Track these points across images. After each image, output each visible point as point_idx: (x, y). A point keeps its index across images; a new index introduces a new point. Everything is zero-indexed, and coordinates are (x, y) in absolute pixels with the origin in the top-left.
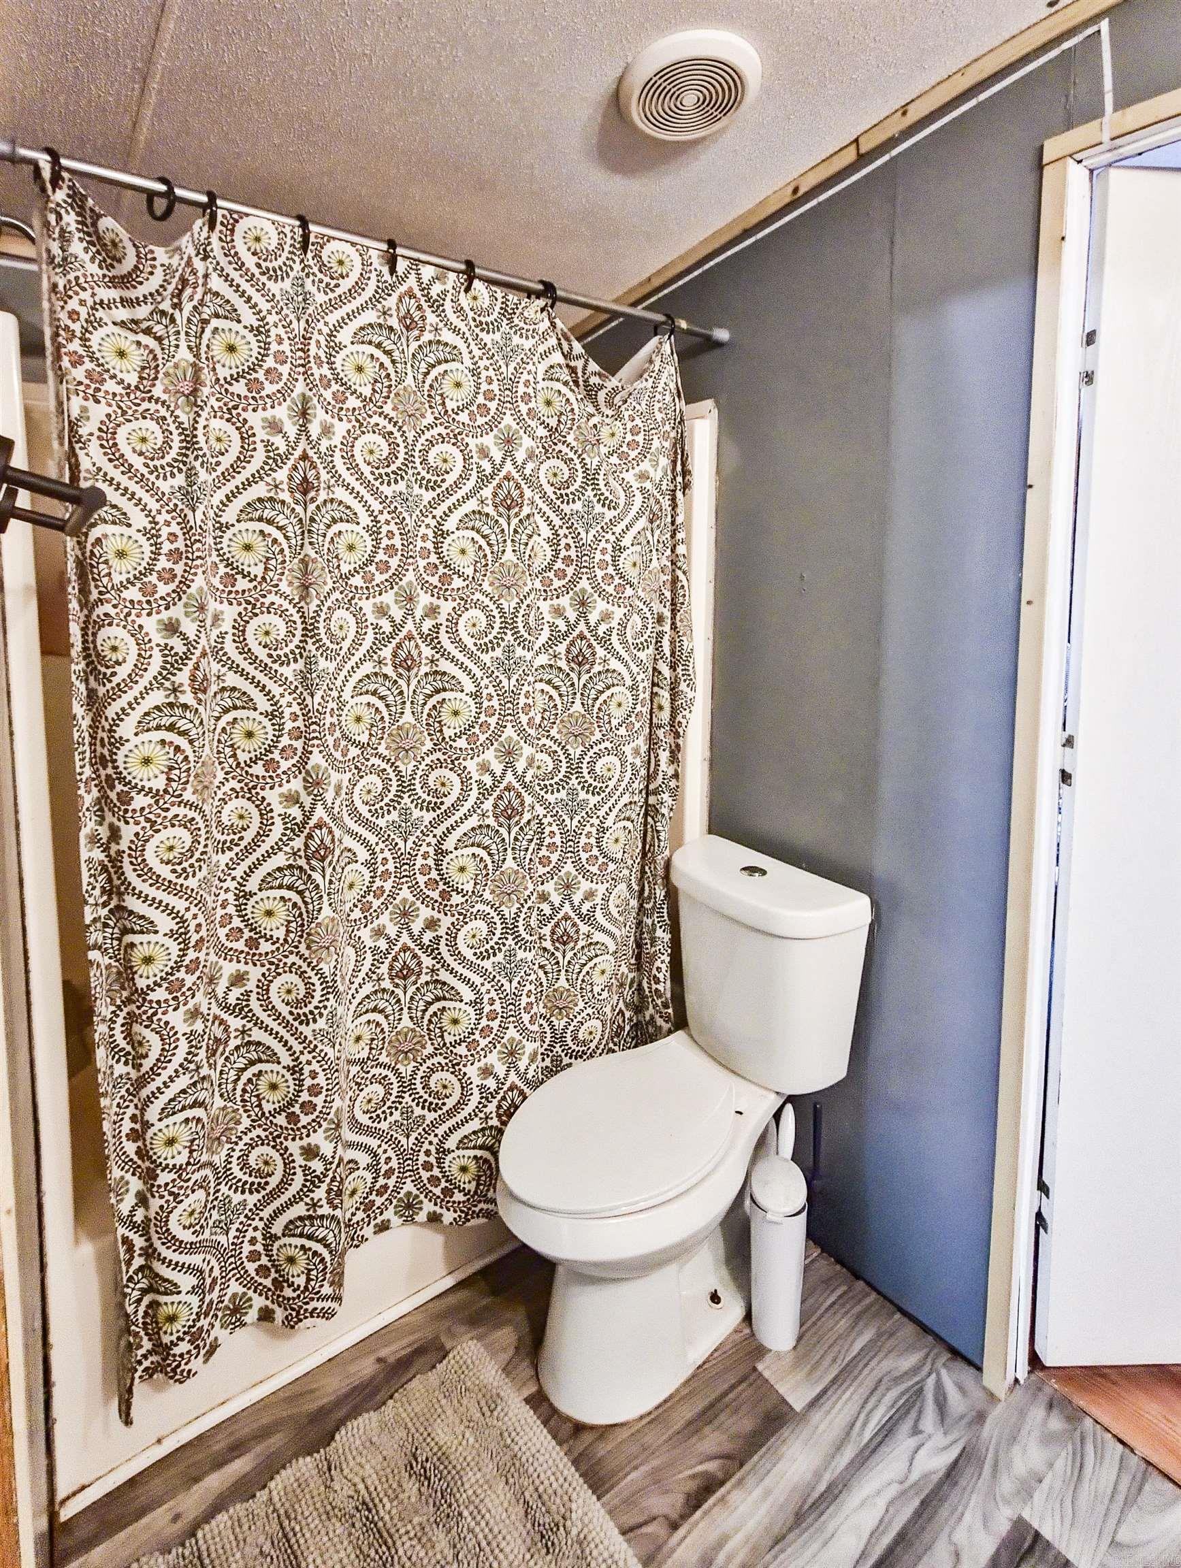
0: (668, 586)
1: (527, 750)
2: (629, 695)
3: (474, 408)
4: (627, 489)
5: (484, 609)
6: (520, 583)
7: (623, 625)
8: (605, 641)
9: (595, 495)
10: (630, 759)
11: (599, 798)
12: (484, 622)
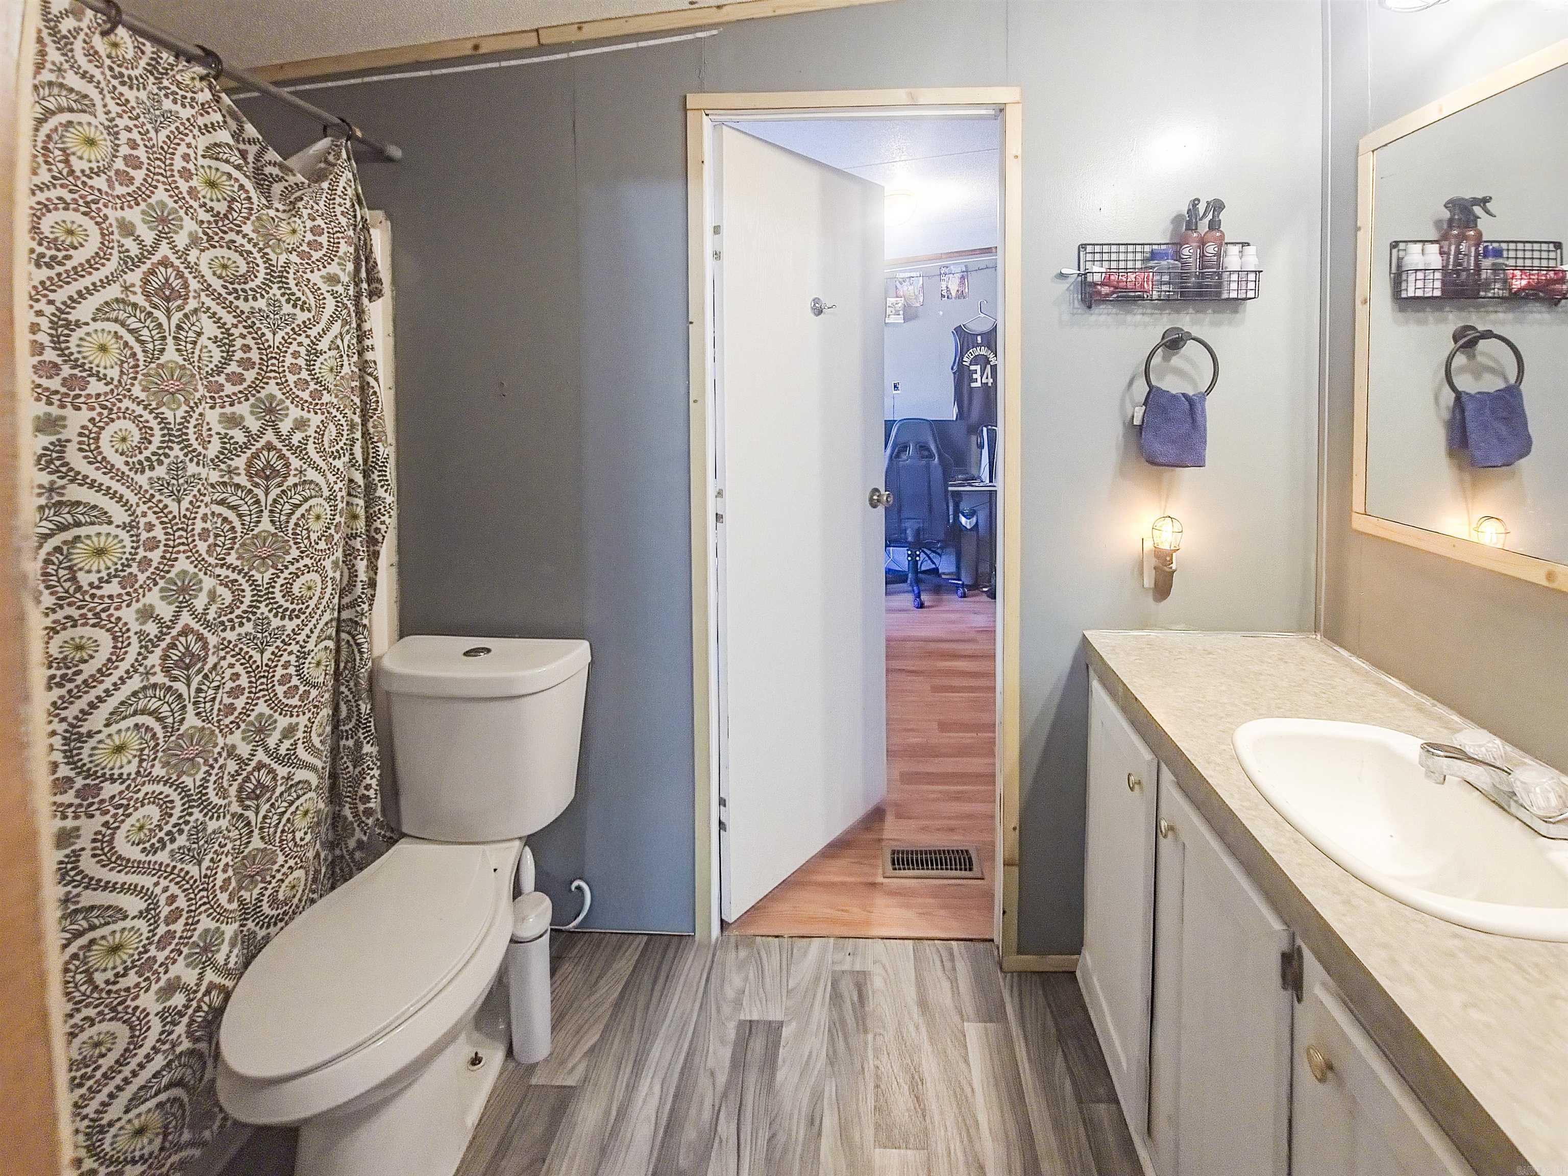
0: (357, 392)
1: (208, 583)
2: (327, 506)
3: (112, 174)
4: (315, 290)
5: (136, 419)
6: (190, 388)
7: (320, 433)
8: (300, 451)
9: (283, 295)
10: (331, 574)
11: (299, 621)
12: (136, 436)
